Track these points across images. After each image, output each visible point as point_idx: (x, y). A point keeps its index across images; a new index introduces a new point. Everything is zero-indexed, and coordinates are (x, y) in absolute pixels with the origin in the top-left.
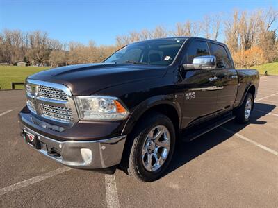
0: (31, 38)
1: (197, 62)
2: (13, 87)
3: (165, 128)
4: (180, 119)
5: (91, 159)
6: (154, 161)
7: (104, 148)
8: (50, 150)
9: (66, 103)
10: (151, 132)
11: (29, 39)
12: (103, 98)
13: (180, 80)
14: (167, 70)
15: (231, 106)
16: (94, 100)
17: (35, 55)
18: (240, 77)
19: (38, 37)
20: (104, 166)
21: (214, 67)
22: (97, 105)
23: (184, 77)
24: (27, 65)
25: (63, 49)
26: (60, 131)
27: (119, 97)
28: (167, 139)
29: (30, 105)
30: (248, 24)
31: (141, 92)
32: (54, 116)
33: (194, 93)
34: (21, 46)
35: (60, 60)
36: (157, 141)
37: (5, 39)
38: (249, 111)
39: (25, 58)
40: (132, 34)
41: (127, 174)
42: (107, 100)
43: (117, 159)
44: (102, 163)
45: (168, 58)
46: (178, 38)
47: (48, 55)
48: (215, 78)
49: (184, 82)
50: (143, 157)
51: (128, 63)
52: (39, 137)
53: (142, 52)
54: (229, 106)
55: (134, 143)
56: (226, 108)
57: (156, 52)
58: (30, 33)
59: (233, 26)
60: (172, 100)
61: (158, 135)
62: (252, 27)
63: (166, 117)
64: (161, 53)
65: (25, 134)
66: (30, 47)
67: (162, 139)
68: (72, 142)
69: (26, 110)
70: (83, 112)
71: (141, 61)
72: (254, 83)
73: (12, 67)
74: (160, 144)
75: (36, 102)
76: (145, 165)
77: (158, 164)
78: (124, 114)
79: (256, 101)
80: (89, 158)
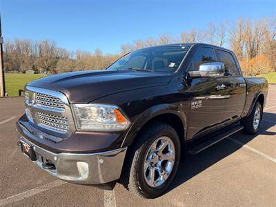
0: (40, 47)
1: (204, 69)
2: (20, 94)
3: (169, 140)
4: (185, 129)
5: (88, 173)
6: (157, 175)
7: (101, 161)
8: (45, 162)
9: (63, 112)
10: (155, 144)
11: (38, 48)
12: (102, 107)
13: (186, 88)
14: (172, 77)
15: (239, 116)
16: (93, 108)
17: (43, 64)
18: (248, 87)
19: (47, 46)
20: (102, 182)
21: (222, 75)
22: (96, 115)
23: (190, 85)
24: (35, 73)
25: (70, 57)
27: (120, 106)
28: (172, 151)
30: (253, 32)
31: (145, 100)
33: (200, 102)
34: (30, 54)
35: (67, 67)
36: (160, 153)
37: (15, 48)
38: (257, 121)
39: (34, 66)
40: (137, 43)
41: (128, 189)
42: (107, 109)
43: (117, 174)
44: (101, 177)
45: (172, 65)
46: (183, 45)
47: (56, 63)
48: (223, 86)
49: (189, 90)
50: (145, 171)
51: (130, 70)
52: (34, 148)
53: (146, 60)
54: (237, 116)
55: (135, 156)
56: (233, 118)
57: (161, 59)
58: (39, 43)
59: (238, 35)
60: (176, 109)
61: (162, 147)
62: (257, 36)
63: (170, 127)
64: (166, 61)
65: (22, 144)
66: (38, 56)
67: (166, 151)
68: (69, 154)
69: (24, 118)
70: (80, 121)
71: (145, 68)
72: (263, 91)
73: (21, 75)
74: (164, 157)
75: (33, 110)
76: (147, 181)
77: (162, 179)
78: (125, 124)
79: (265, 110)
80: (85, 172)
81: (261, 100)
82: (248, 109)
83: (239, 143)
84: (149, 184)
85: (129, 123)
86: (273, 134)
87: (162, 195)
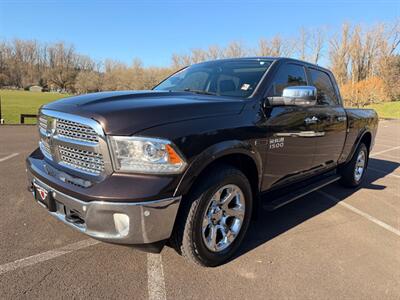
0: (51, 52)
1: (289, 94)
2: (22, 121)
3: (237, 189)
4: (260, 176)
5: (128, 228)
6: (219, 237)
7: (147, 213)
8: (69, 213)
9: (96, 146)
10: (218, 195)
11: (48, 54)
12: (150, 141)
13: (263, 120)
14: (244, 104)
15: (335, 161)
16: (136, 143)
17: (56, 77)
18: (350, 120)
19: (61, 51)
20: (146, 241)
21: (314, 103)
22: (141, 152)
23: (269, 116)
24: (43, 91)
25: (95, 69)
26: (85, 187)
27: (173, 141)
28: (241, 204)
29: (43, 146)
30: (364, 44)
31: (205, 135)
32: (78, 164)
33: (282, 139)
34: (36, 62)
35: (91, 84)
36: (225, 207)
37: (14, 52)
38: (361, 170)
39: (42, 81)
40: (195, 53)
41: (180, 253)
42: (156, 144)
43: (166, 231)
44: (144, 235)
45: (246, 87)
46: (262, 59)
47: (74, 77)
48: (314, 118)
49: (267, 123)
50: (204, 230)
51: (187, 92)
52: (54, 194)
53: (209, 78)
54: (332, 161)
55: (192, 208)
56: (327, 163)
57: (229, 78)
58: (49, 46)
59: (341, 47)
60: (249, 148)
61: (228, 199)
62: (369, 48)
63: (239, 172)
64: (237, 81)
65: (35, 189)
66: (48, 65)
67: (232, 204)
68: (102, 203)
69: (37, 154)
70: (119, 160)
71: (207, 90)
72: (370, 128)
73: (23, 92)
74: (230, 213)
75: (53, 143)
76: (206, 242)
77: (226, 241)
78: (179, 166)
79: (372, 155)
80: (125, 228)
81: (366, 140)
82: (348, 153)
84: (209, 247)
85: (186, 164)
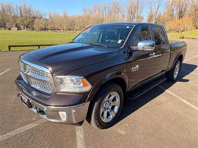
3: (116, 93)
5: (66, 117)
6: (108, 115)
7: (74, 111)
8: (38, 110)
9: (48, 80)
17: (24, 22)
28: (118, 100)
33: (138, 66)
36: (111, 102)
38: (177, 73)
44: (74, 118)
50: (101, 114)
52: (30, 101)
61: (112, 98)
63: (117, 86)
67: (114, 100)
68: (53, 107)
74: (113, 104)
77: (111, 117)
78: (88, 88)
80: (64, 117)
81: (180, 58)
83: (163, 88)
84: (103, 121)
85: (91, 86)
86: (187, 81)
87: (111, 126)
